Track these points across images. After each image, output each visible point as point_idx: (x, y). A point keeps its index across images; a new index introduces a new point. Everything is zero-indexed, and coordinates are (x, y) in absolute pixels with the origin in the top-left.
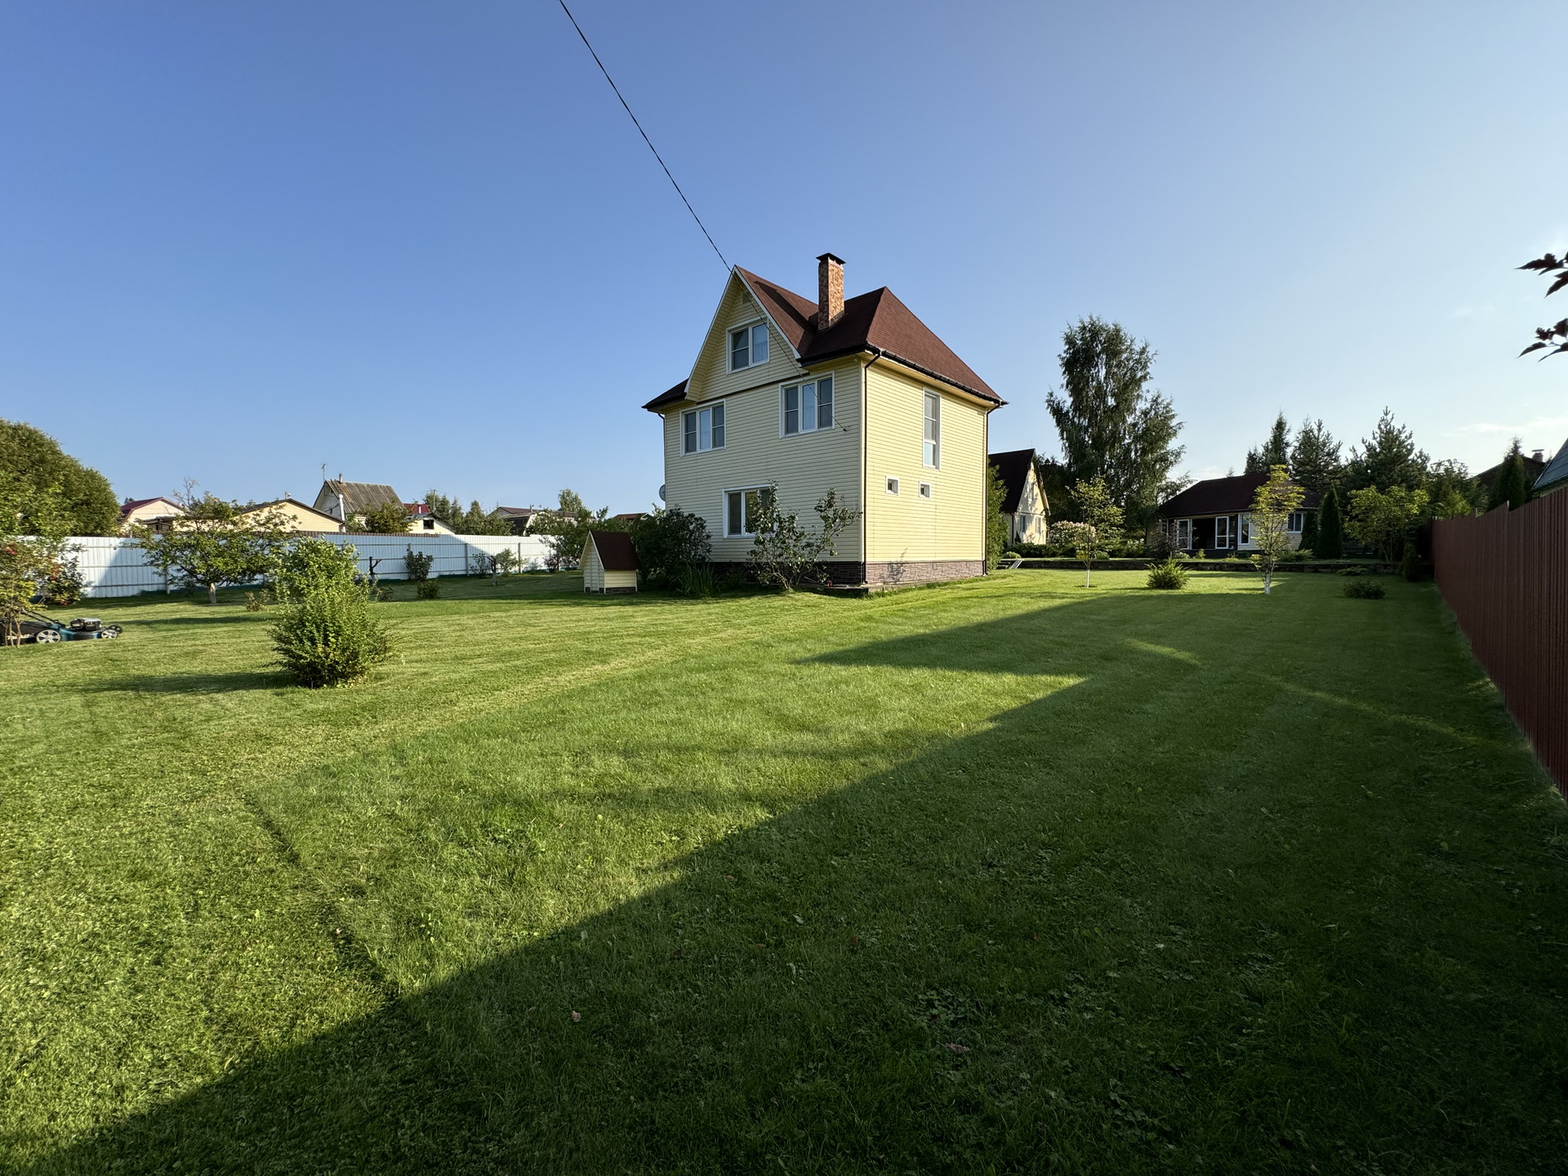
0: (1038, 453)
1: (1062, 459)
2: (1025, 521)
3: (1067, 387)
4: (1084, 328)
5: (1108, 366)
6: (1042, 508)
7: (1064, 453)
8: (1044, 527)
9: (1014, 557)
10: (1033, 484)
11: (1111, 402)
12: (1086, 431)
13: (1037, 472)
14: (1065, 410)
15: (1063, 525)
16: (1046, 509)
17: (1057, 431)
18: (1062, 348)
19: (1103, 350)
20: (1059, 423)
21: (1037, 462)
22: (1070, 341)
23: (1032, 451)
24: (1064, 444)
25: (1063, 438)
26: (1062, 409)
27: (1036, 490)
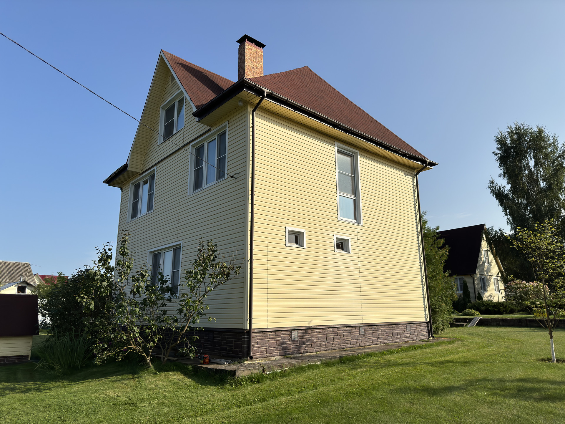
0: (487, 226)
1: (508, 231)
2: (484, 283)
3: (504, 176)
4: (511, 132)
5: (536, 157)
6: (498, 271)
7: (509, 226)
8: (502, 286)
9: (473, 314)
10: (488, 251)
11: (543, 185)
12: (526, 208)
13: (489, 241)
14: (505, 193)
15: (516, 284)
16: (501, 271)
17: (501, 209)
18: (495, 147)
19: (529, 147)
20: (501, 203)
21: (488, 233)
22: (501, 141)
23: (483, 226)
24: (508, 219)
25: (506, 214)
26: (503, 193)
27: (491, 257)
